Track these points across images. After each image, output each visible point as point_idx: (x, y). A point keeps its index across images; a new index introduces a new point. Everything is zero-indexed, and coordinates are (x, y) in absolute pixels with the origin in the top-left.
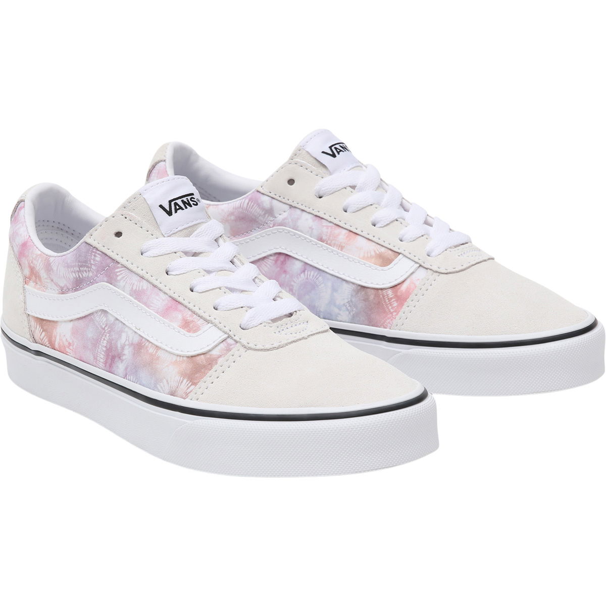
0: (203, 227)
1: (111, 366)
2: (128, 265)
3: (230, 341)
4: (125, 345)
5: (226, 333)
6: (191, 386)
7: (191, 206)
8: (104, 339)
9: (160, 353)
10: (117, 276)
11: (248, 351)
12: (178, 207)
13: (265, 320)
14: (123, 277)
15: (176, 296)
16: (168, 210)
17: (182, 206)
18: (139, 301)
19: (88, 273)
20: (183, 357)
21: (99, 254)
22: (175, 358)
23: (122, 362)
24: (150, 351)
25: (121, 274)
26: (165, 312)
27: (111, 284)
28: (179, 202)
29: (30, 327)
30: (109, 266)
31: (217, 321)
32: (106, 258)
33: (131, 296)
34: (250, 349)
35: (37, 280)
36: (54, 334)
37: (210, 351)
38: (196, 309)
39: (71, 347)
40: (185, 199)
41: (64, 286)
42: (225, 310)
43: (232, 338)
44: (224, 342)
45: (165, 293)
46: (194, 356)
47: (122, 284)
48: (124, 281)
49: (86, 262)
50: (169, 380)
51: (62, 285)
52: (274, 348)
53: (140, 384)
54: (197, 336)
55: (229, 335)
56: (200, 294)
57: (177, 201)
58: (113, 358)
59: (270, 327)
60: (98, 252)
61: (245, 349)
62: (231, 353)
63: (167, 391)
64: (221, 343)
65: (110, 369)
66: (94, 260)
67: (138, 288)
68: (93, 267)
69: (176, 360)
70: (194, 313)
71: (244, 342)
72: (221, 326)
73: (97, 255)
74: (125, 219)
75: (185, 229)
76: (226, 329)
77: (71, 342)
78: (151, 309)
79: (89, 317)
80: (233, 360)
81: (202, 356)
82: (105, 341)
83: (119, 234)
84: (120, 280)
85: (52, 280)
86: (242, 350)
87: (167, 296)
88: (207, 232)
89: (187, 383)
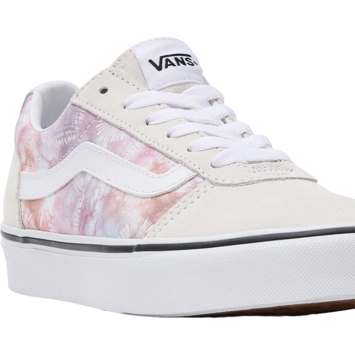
0: (196, 87)
1: (83, 229)
2: (109, 119)
3: (198, 179)
4: (97, 200)
5: (194, 171)
6: (151, 225)
7: (184, 64)
8: (80, 201)
9: (127, 199)
10: (97, 132)
11: (215, 187)
12: (169, 63)
13: (240, 160)
14: (103, 132)
15: (151, 143)
16: (158, 65)
17: (175, 62)
18: (114, 153)
19: (72, 137)
20: (147, 198)
21: (82, 113)
22: (139, 200)
23: (93, 220)
24: (117, 199)
25: (102, 129)
26: (138, 160)
27: (91, 142)
28: (172, 59)
29: (20, 212)
30: (91, 124)
31: (187, 161)
32: (90, 115)
33: (108, 149)
34: (218, 184)
35: (32, 162)
36: (39, 213)
37: (175, 189)
38: (169, 152)
39: (52, 221)
40: (179, 57)
41: (52, 160)
42: (199, 151)
43: (200, 176)
44: (192, 181)
45: (141, 141)
46: (159, 196)
47: (100, 139)
48: (103, 135)
49: (70, 124)
50: (131, 223)
51: (50, 159)
52: (243, 183)
53: (106, 237)
54: (165, 176)
55: (198, 173)
56: (176, 139)
57: (169, 58)
58: (86, 217)
59: (245, 166)
60: (82, 111)
61: (212, 185)
62: (196, 189)
63: (129, 235)
64: (188, 181)
65: (82, 231)
66: (78, 120)
67: (115, 140)
68: (77, 128)
69: (141, 202)
70: (166, 156)
71: (212, 178)
72: (190, 165)
73: (80, 114)
74: (112, 75)
75: (174, 85)
76: (196, 168)
77: (53, 215)
78: (126, 159)
79: (71, 184)
80: (198, 196)
81: (167, 195)
82: (81, 203)
83: (104, 91)
84: (100, 135)
85: (43, 157)
86: (209, 186)
87: (142, 144)
88: (200, 92)
89: (148, 223)
